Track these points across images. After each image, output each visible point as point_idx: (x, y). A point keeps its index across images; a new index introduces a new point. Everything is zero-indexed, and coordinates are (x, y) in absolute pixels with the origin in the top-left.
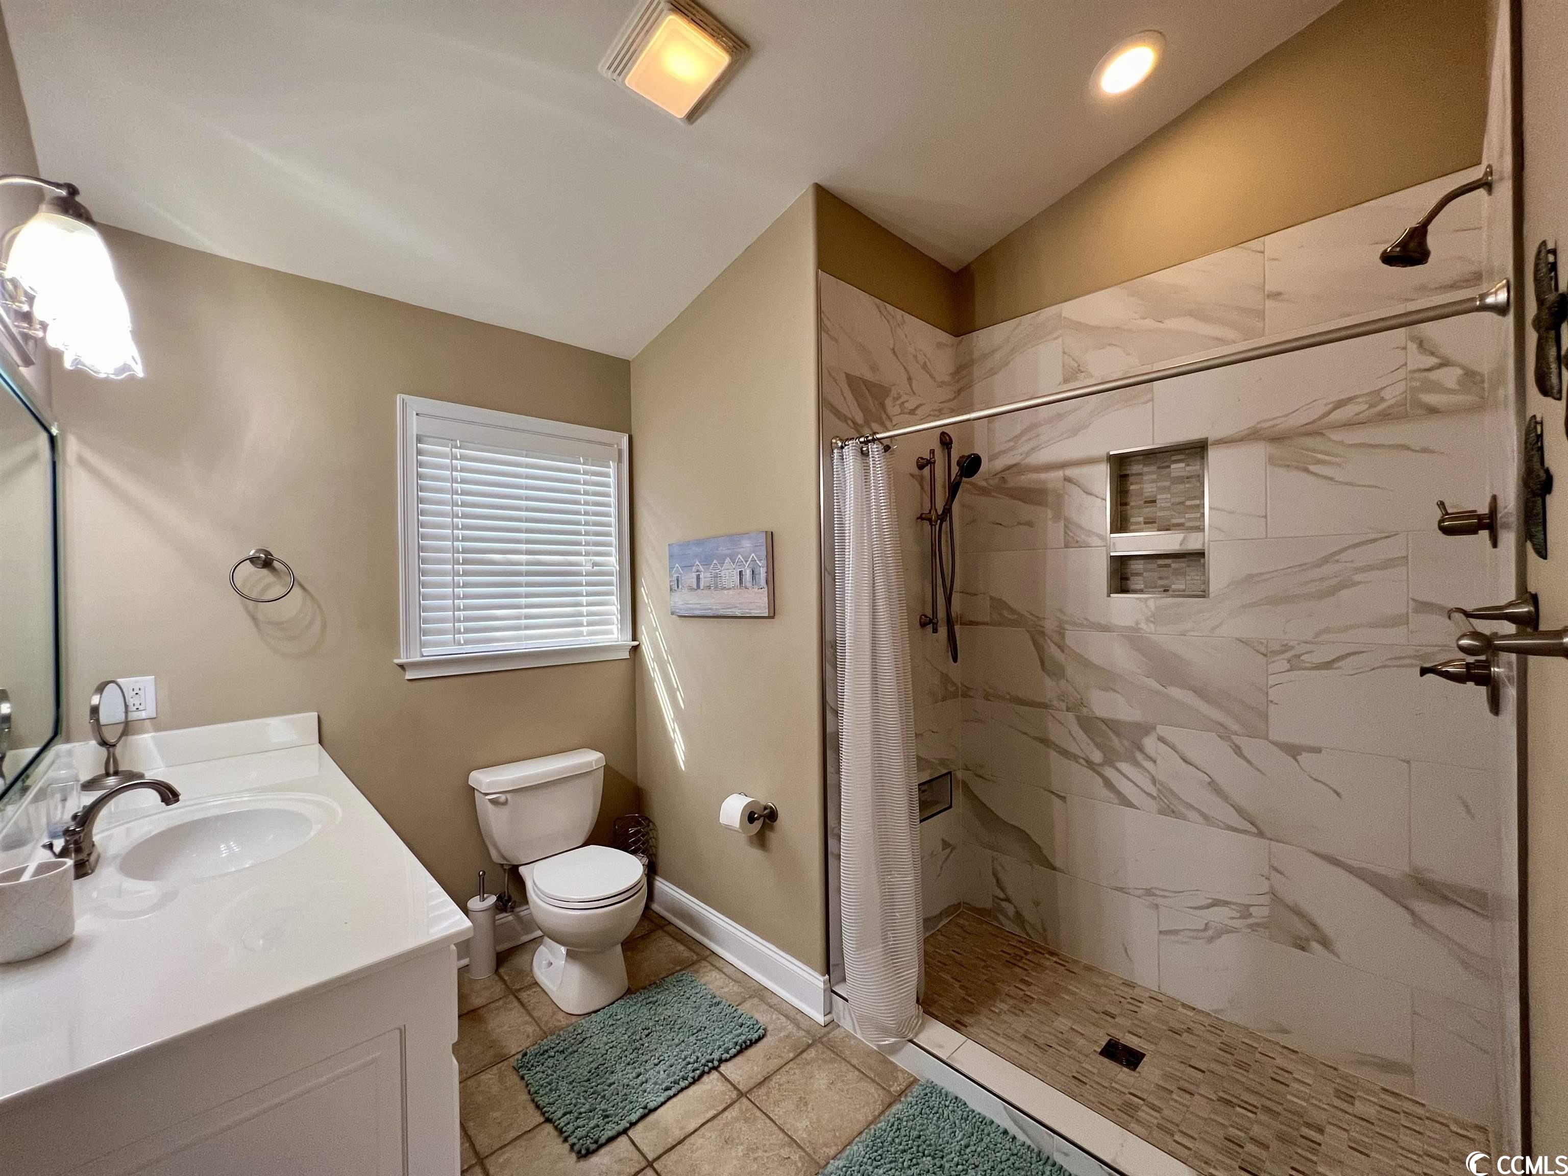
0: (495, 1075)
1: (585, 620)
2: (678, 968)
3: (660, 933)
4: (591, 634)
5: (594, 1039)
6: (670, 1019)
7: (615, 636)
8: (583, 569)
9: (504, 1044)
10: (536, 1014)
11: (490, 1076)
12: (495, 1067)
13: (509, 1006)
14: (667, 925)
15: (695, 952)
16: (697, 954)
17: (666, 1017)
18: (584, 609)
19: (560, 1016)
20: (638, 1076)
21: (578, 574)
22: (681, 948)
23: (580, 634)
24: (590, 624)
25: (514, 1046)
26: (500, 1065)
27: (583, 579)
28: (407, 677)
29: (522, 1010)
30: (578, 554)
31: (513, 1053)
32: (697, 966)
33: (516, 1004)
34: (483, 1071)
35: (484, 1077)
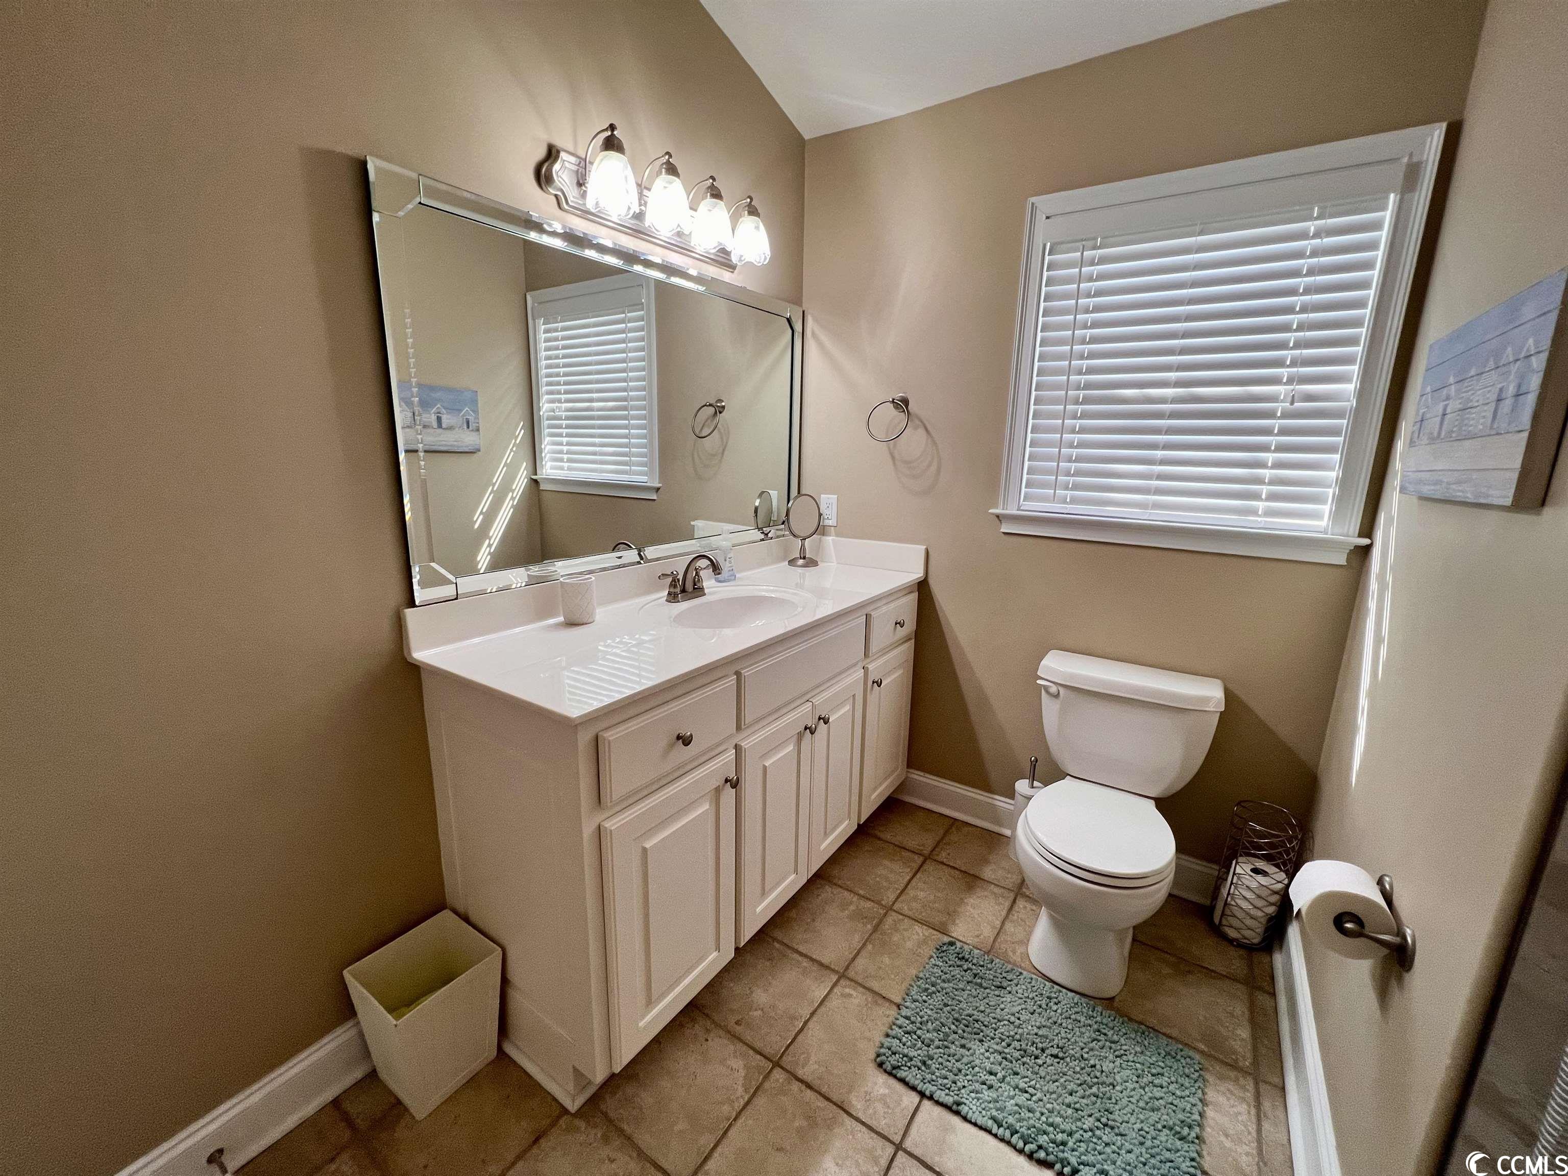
0: (924, 935)
1: (1265, 490)
2: (1202, 1047)
3: (1240, 990)
4: (1269, 513)
5: (1008, 998)
6: (1098, 1074)
7: (1323, 523)
8: (1279, 407)
9: (957, 921)
10: (1009, 927)
11: (920, 932)
12: (931, 930)
13: (1001, 900)
14: (1269, 993)
15: (1255, 1057)
16: (1256, 1062)
17: (1098, 1067)
18: (1267, 473)
19: (1020, 950)
20: (991, 1073)
21: (1271, 415)
22: (1244, 1033)
23: (1254, 512)
24: (1272, 497)
25: (961, 931)
26: (935, 932)
27: (1276, 424)
28: (1003, 530)
29: (1004, 913)
30: (1276, 381)
31: (953, 935)
32: (1232, 1074)
33: (1007, 904)
34: (921, 923)
35: (917, 928)
